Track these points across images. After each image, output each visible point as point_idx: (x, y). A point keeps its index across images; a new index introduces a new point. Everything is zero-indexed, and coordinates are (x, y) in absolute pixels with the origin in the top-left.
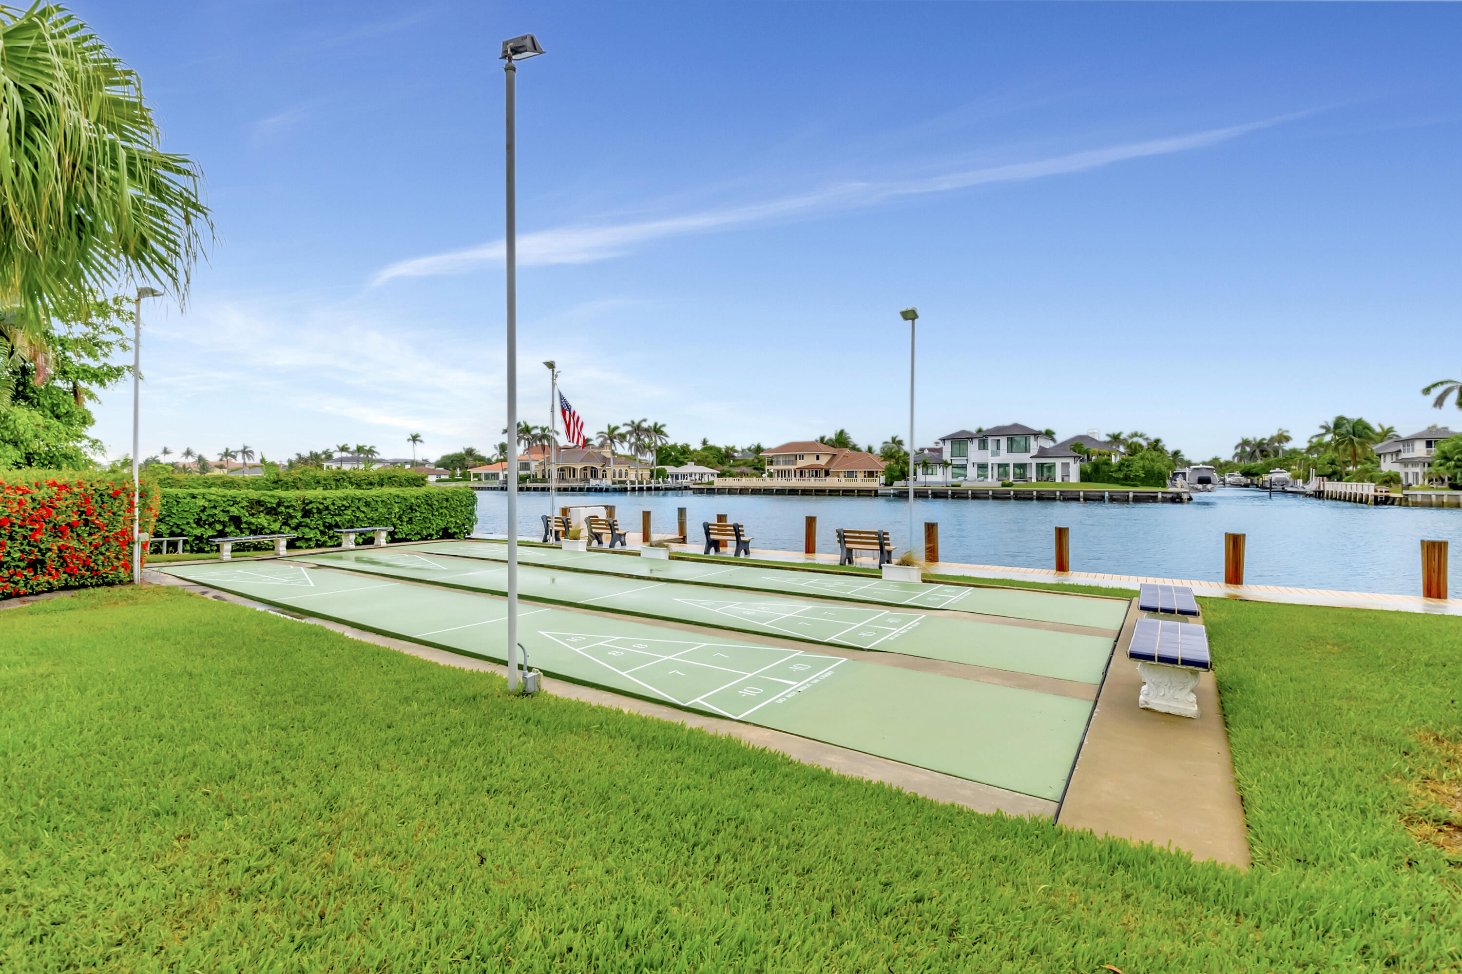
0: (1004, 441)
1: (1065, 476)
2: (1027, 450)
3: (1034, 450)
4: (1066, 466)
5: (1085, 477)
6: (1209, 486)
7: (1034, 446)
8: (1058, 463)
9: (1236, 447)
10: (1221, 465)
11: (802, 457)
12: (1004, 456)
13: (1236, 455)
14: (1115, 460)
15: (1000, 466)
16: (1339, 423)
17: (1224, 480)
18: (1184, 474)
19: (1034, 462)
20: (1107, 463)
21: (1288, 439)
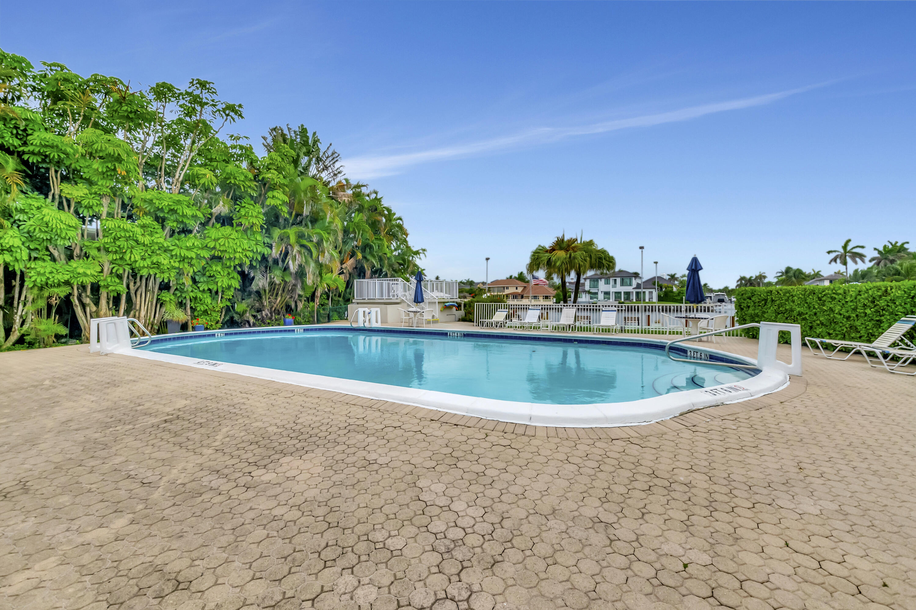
0: (619, 280)
1: (651, 298)
2: (630, 285)
3: (634, 285)
4: (651, 293)
5: (660, 299)
6: (724, 303)
7: (635, 282)
8: (647, 291)
9: (738, 281)
10: (729, 291)
11: (507, 288)
12: (619, 288)
13: (738, 286)
14: (675, 289)
15: (616, 293)
16: (788, 270)
17: (731, 300)
18: (711, 297)
19: (634, 291)
20: (672, 292)
21: (765, 277)
